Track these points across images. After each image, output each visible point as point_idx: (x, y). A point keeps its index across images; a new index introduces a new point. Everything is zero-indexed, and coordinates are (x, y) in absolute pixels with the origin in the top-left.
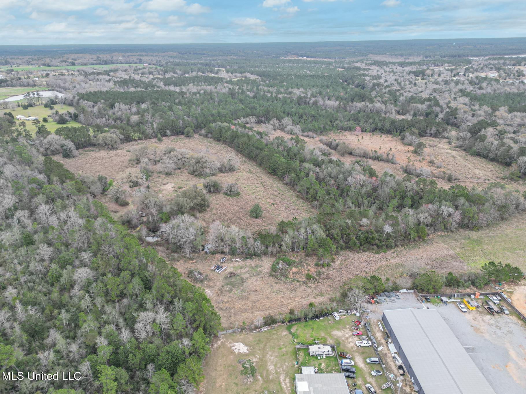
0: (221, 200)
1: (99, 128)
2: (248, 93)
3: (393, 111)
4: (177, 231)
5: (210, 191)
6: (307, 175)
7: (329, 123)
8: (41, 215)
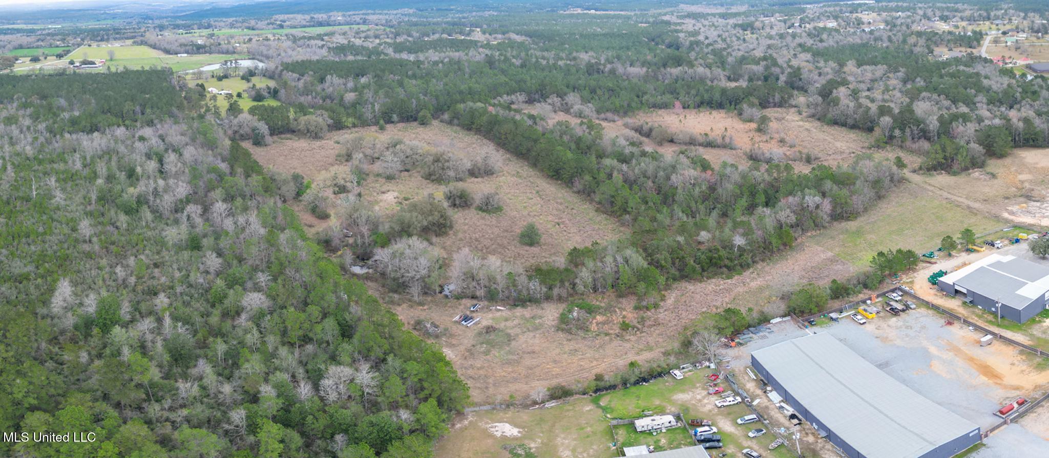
0: (471, 218)
1: (302, 109)
2: (514, 60)
3: (722, 77)
4: (400, 261)
5: (455, 205)
6: (610, 176)
7: (636, 99)
8: (215, 215)
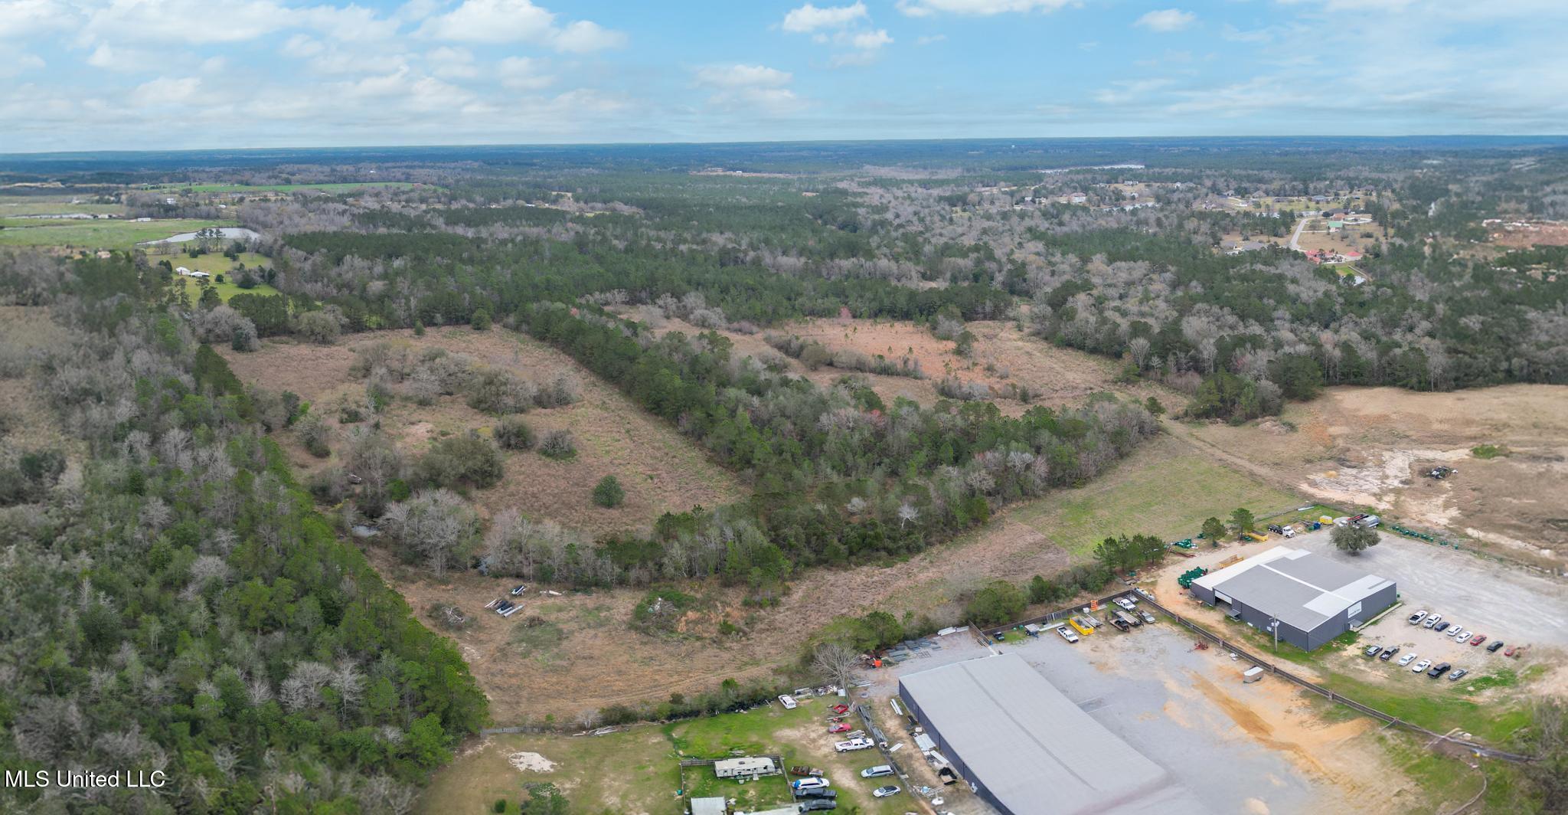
0: (530, 465)
1: (306, 301)
2: (615, 242)
3: (913, 274)
4: (420, 522)
5: (509, 446)
6: (733, 413)
7: (785, 302)
